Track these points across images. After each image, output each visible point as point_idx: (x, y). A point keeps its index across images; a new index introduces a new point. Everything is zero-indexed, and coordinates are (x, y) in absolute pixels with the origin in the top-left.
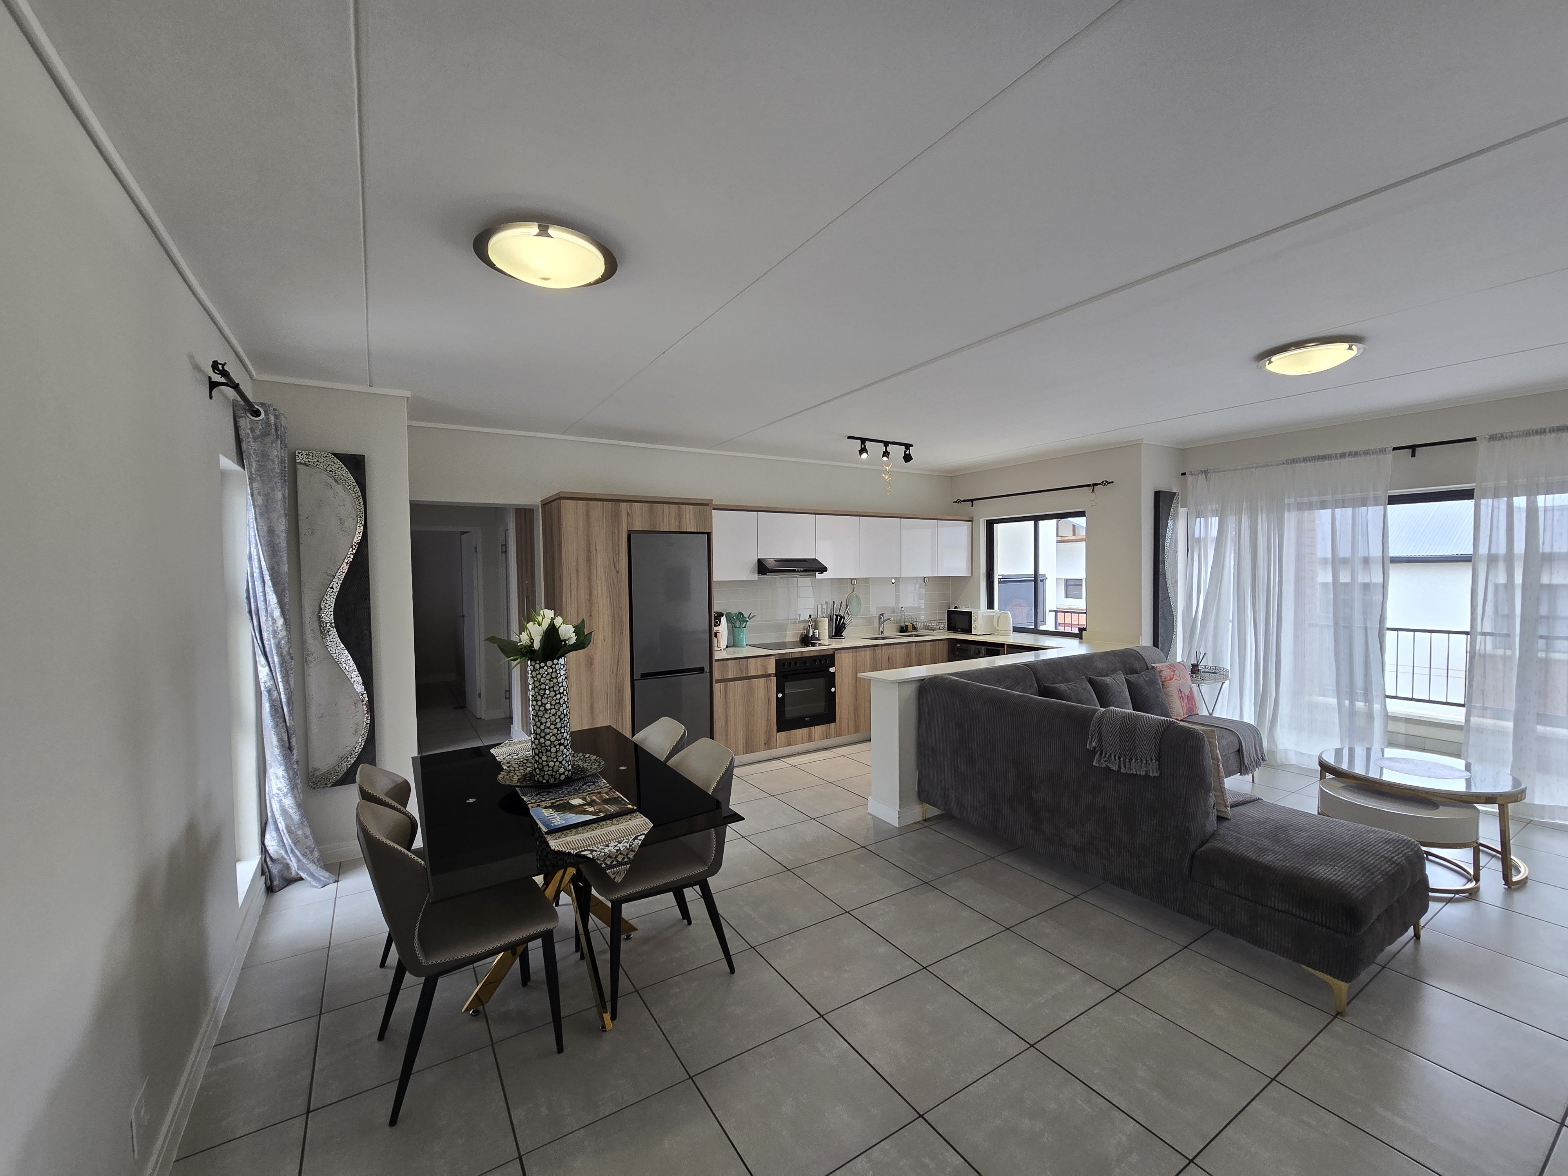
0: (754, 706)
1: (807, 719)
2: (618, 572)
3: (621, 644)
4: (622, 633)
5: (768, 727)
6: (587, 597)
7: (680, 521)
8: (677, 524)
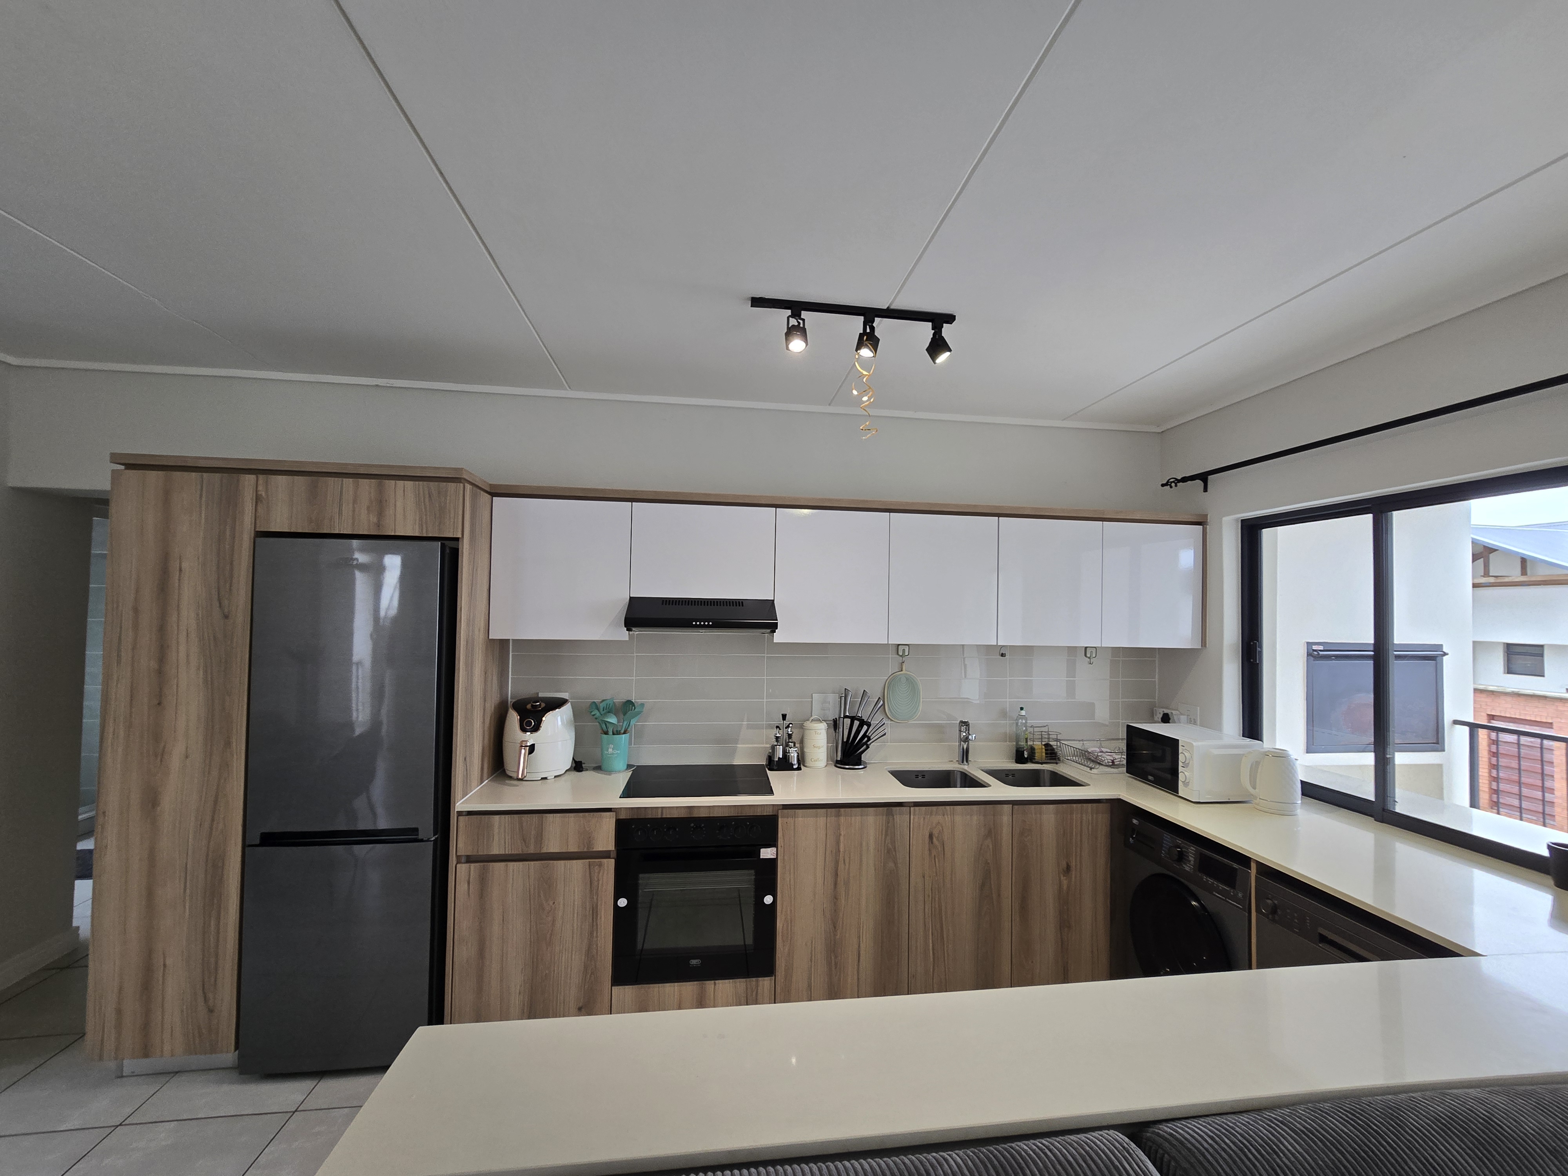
0: (554, 921)
1: (694, 962)
2: (226, 617)
3: (225, 766)
4: (228, 744)
5: (589, 970)
6: (154, 664)
7: (381, 514)
8: (373, 519)
